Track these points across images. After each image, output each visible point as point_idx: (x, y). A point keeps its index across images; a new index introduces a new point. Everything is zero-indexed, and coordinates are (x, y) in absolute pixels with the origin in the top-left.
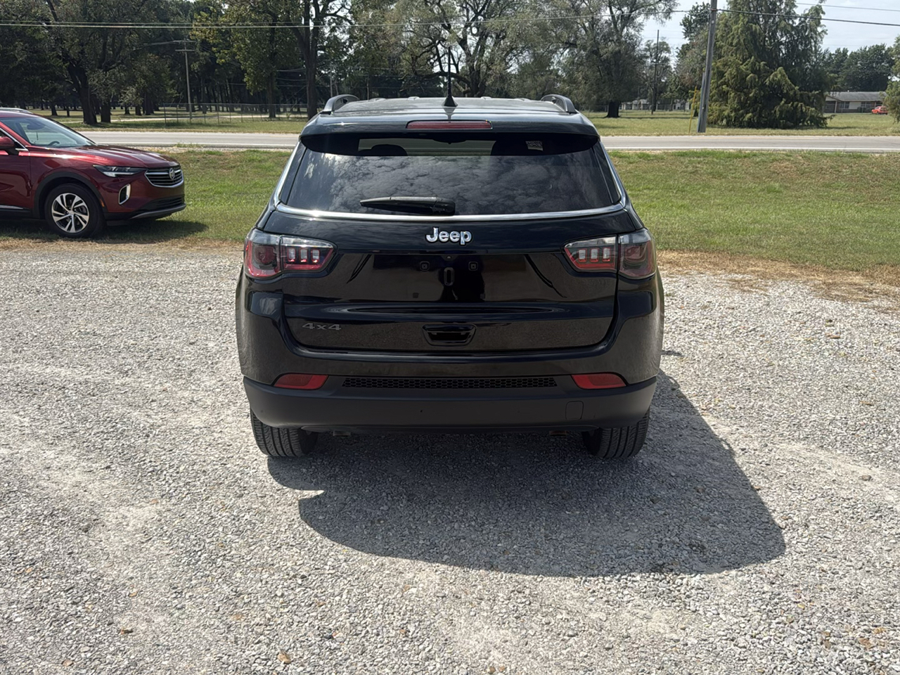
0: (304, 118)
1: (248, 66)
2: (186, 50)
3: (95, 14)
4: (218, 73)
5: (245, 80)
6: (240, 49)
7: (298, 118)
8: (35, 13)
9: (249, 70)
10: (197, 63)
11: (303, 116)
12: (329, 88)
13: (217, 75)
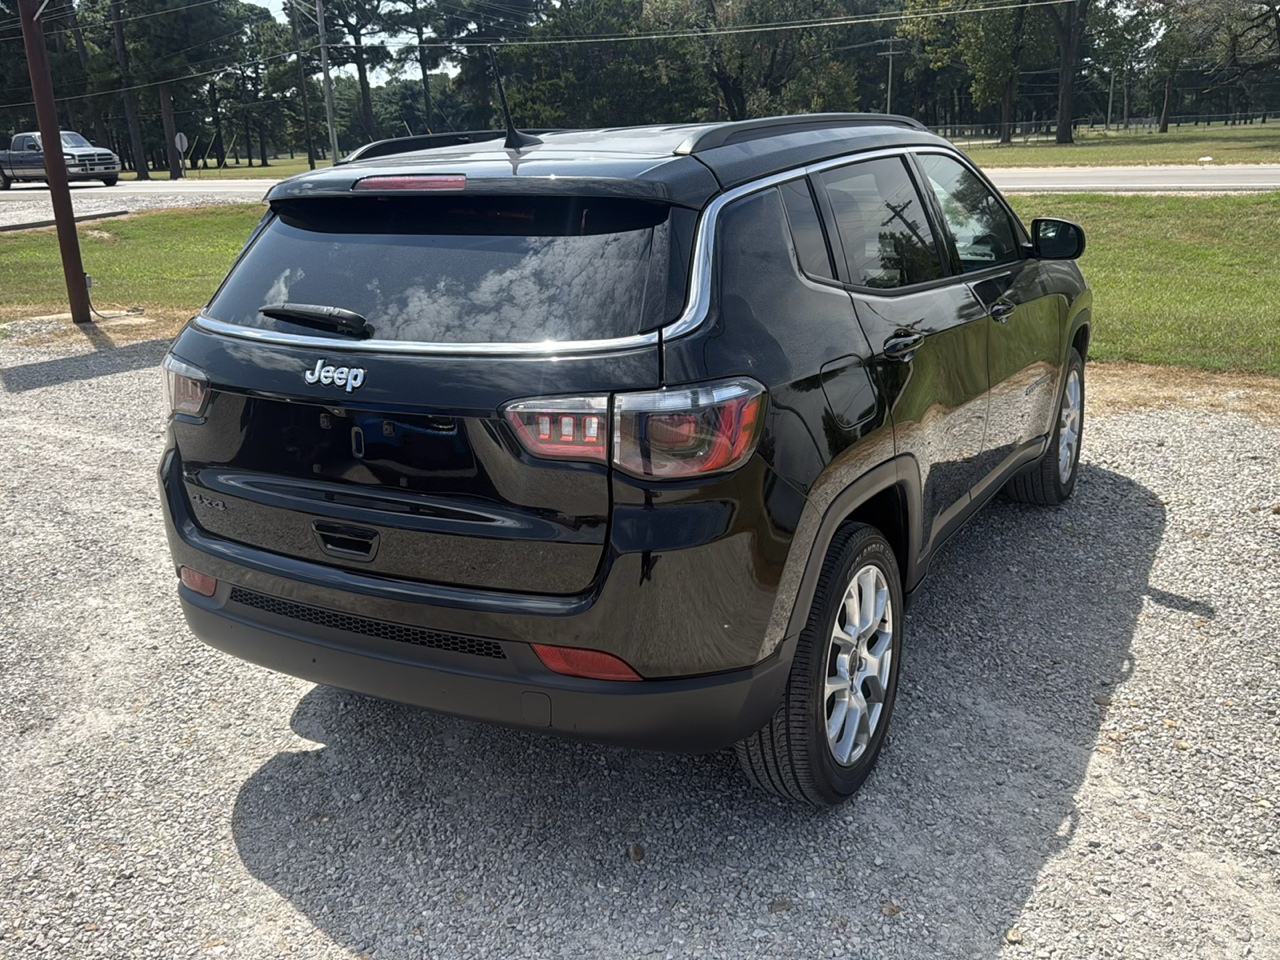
0: (1052, 141)
1: (977, 70)
2: (891, 52)
3: (761, 14)
4: (939, 83)
5: (972, 89)
6: (968, 46)
7: (1042, 142)
8: (688, 19)
9: (979, 75)
10: (913, 69)
11: (1050, 138)
12: (1108, 94)
13: (939, 85)
